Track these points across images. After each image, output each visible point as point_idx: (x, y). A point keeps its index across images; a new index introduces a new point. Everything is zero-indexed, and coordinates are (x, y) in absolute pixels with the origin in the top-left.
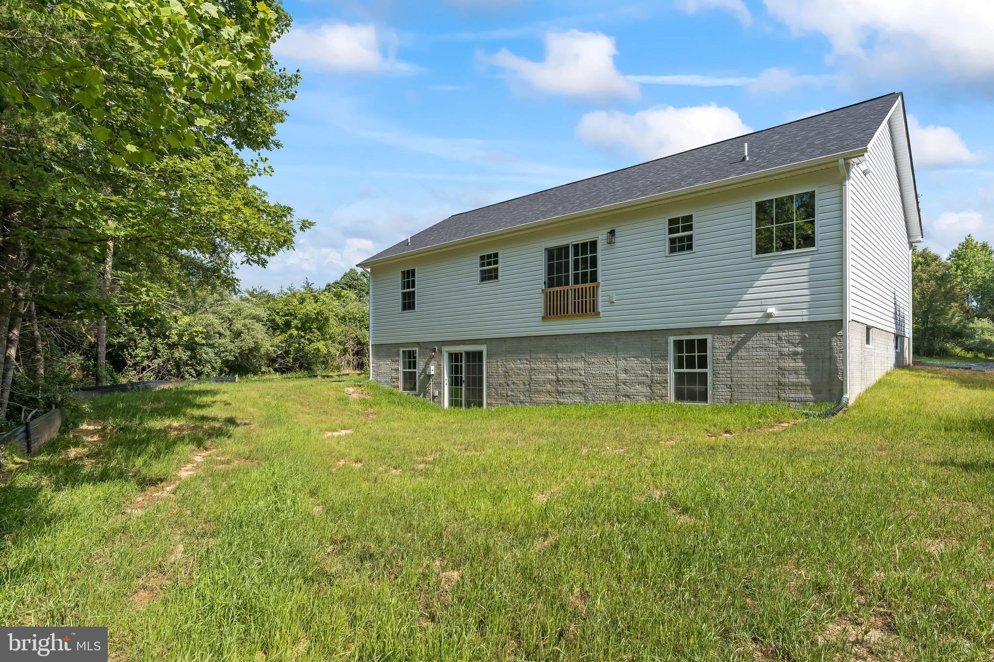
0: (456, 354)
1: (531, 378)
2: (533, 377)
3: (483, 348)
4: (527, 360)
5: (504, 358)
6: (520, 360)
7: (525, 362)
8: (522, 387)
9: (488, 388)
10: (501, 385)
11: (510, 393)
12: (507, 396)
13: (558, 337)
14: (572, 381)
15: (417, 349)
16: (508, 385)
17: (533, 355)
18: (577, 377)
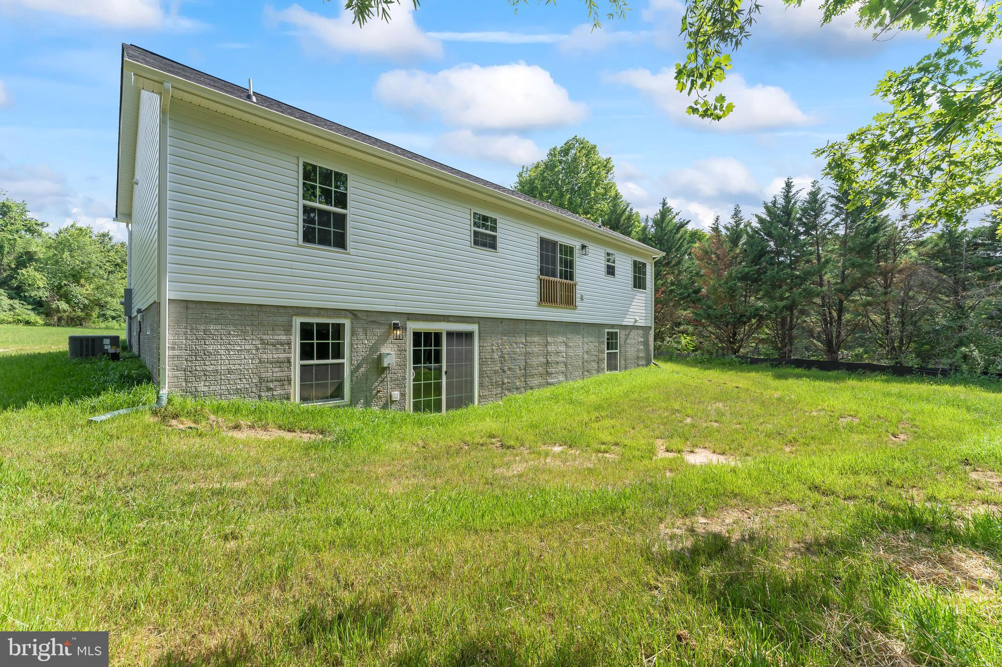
0: (428, 335)
1: (526, 362)
2: (528, 361)
3: (474, 328)
4: (523, 343)
5: (500, 341)
6: (516, 343)
7: (521, 346)
8: (518, 372)
9: (481, 376)
10: (496, 372)
11: (506, 380)
12: (503, 384)
13: (548, 323)
14: (557, 363)
15: (347, 323)
16: (504, 372)
17: (528, 339)
18: (561, 359)
